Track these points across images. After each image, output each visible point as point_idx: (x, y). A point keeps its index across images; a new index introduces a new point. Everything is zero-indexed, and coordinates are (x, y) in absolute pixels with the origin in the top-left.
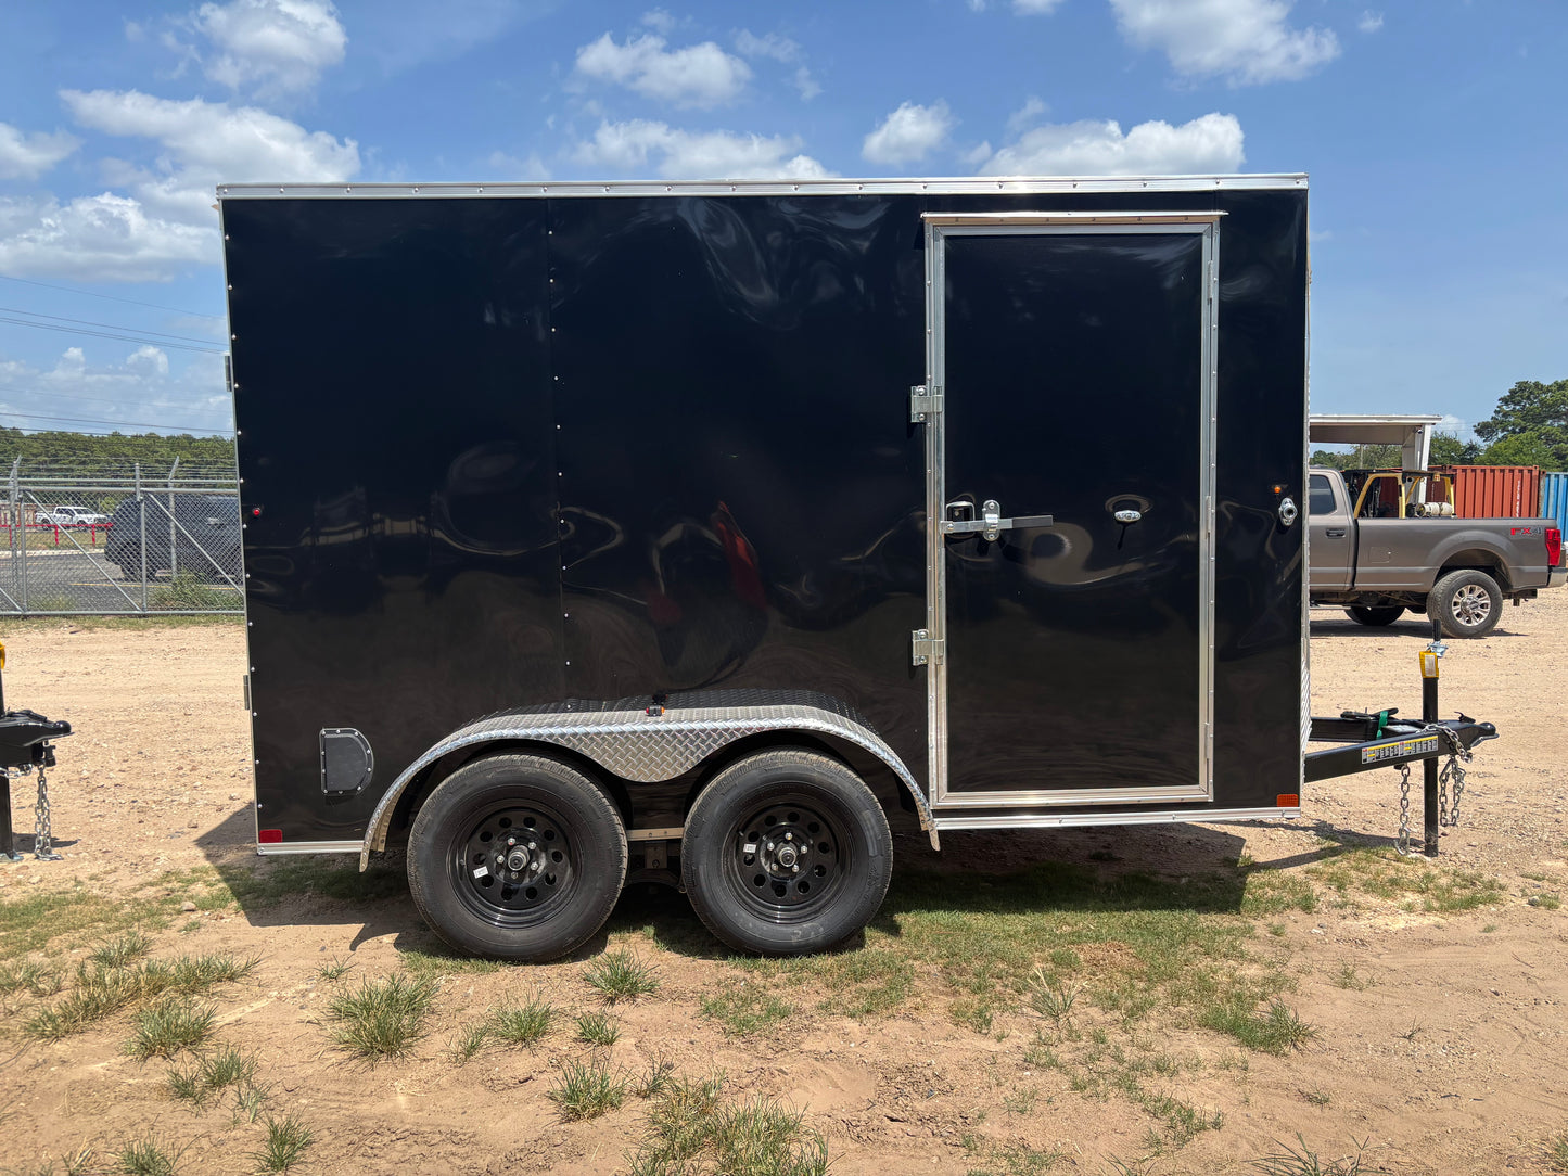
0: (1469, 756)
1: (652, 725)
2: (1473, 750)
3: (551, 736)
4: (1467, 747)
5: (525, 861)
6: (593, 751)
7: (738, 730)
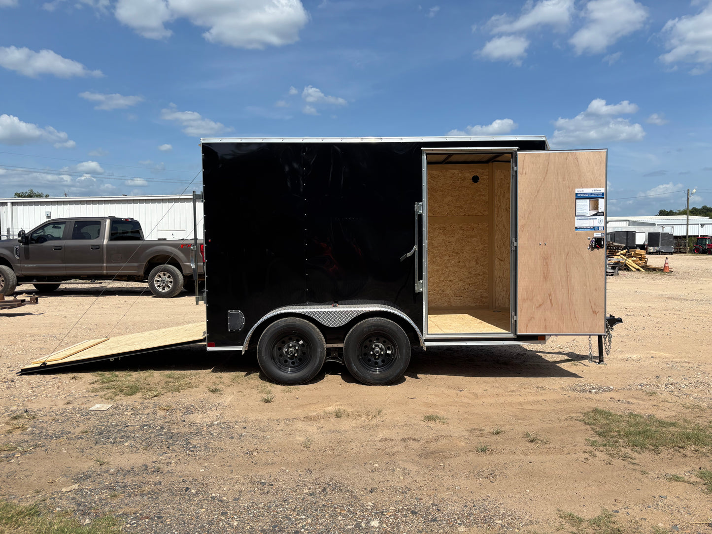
0: (613, 329)
1: (334, 309)
2: (614, 327)
3: (303, 312)
4: (611, 326)
5: (294, 352)
6: (316, 317)
7: (362, 311)
